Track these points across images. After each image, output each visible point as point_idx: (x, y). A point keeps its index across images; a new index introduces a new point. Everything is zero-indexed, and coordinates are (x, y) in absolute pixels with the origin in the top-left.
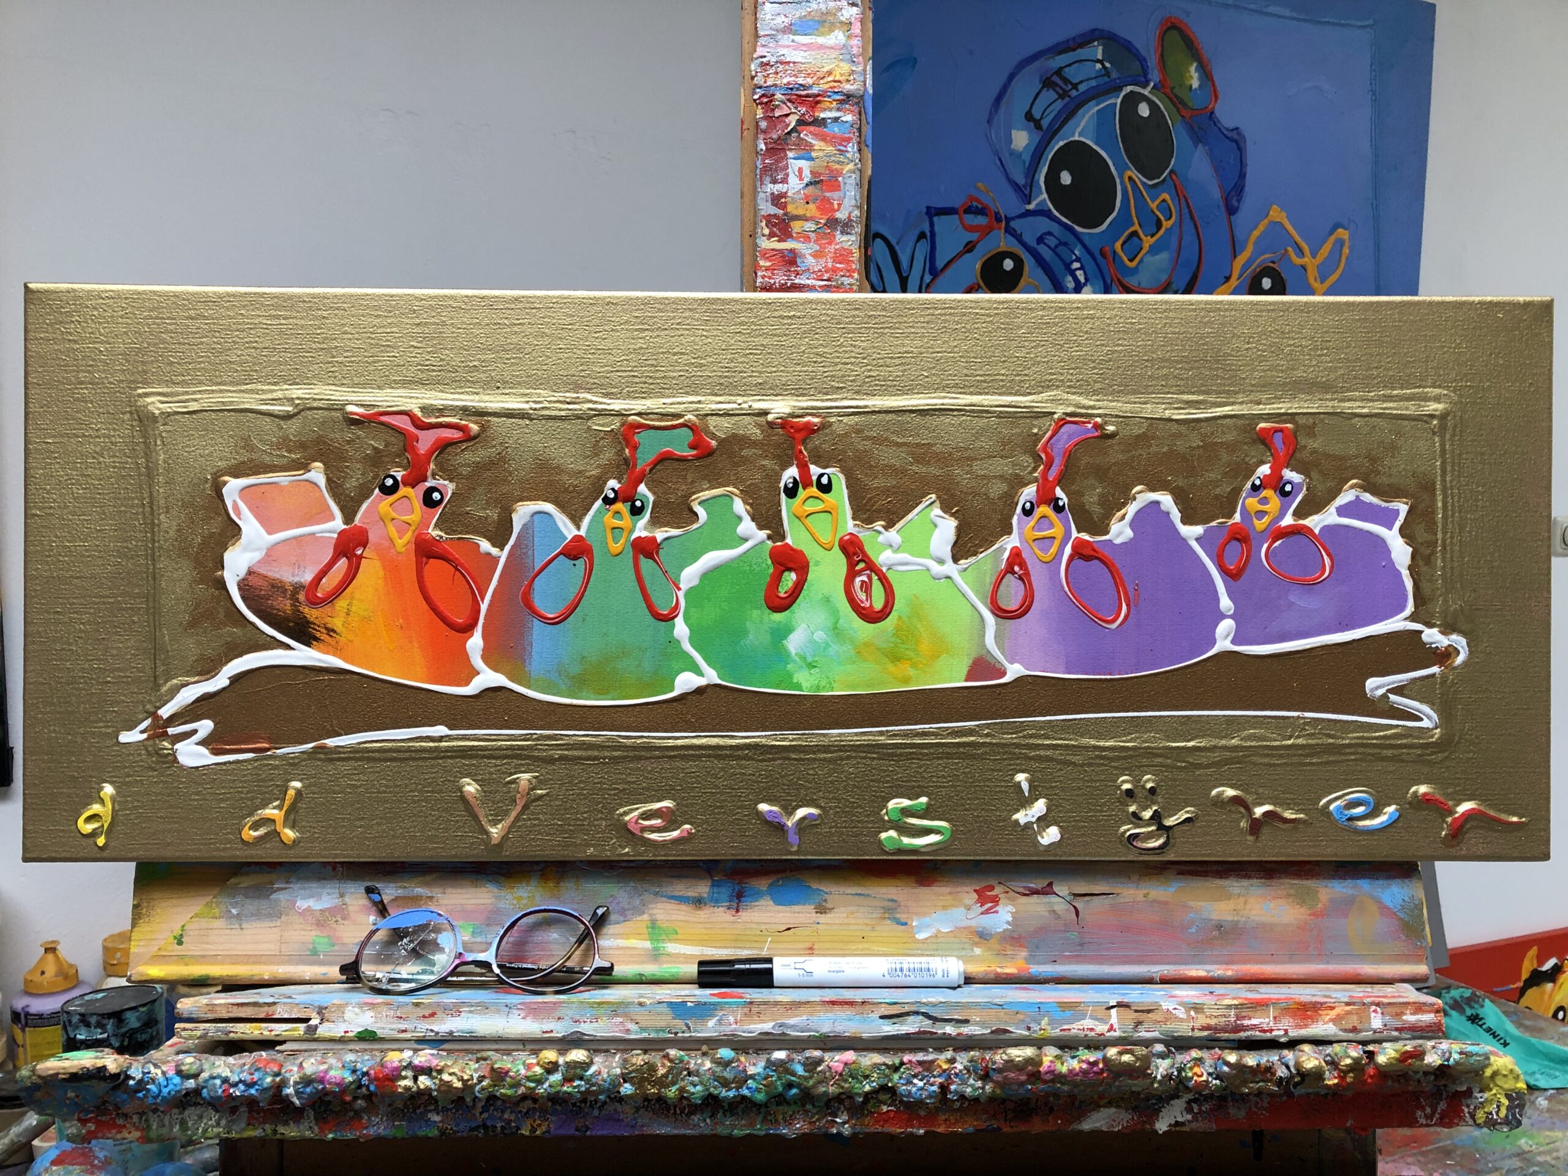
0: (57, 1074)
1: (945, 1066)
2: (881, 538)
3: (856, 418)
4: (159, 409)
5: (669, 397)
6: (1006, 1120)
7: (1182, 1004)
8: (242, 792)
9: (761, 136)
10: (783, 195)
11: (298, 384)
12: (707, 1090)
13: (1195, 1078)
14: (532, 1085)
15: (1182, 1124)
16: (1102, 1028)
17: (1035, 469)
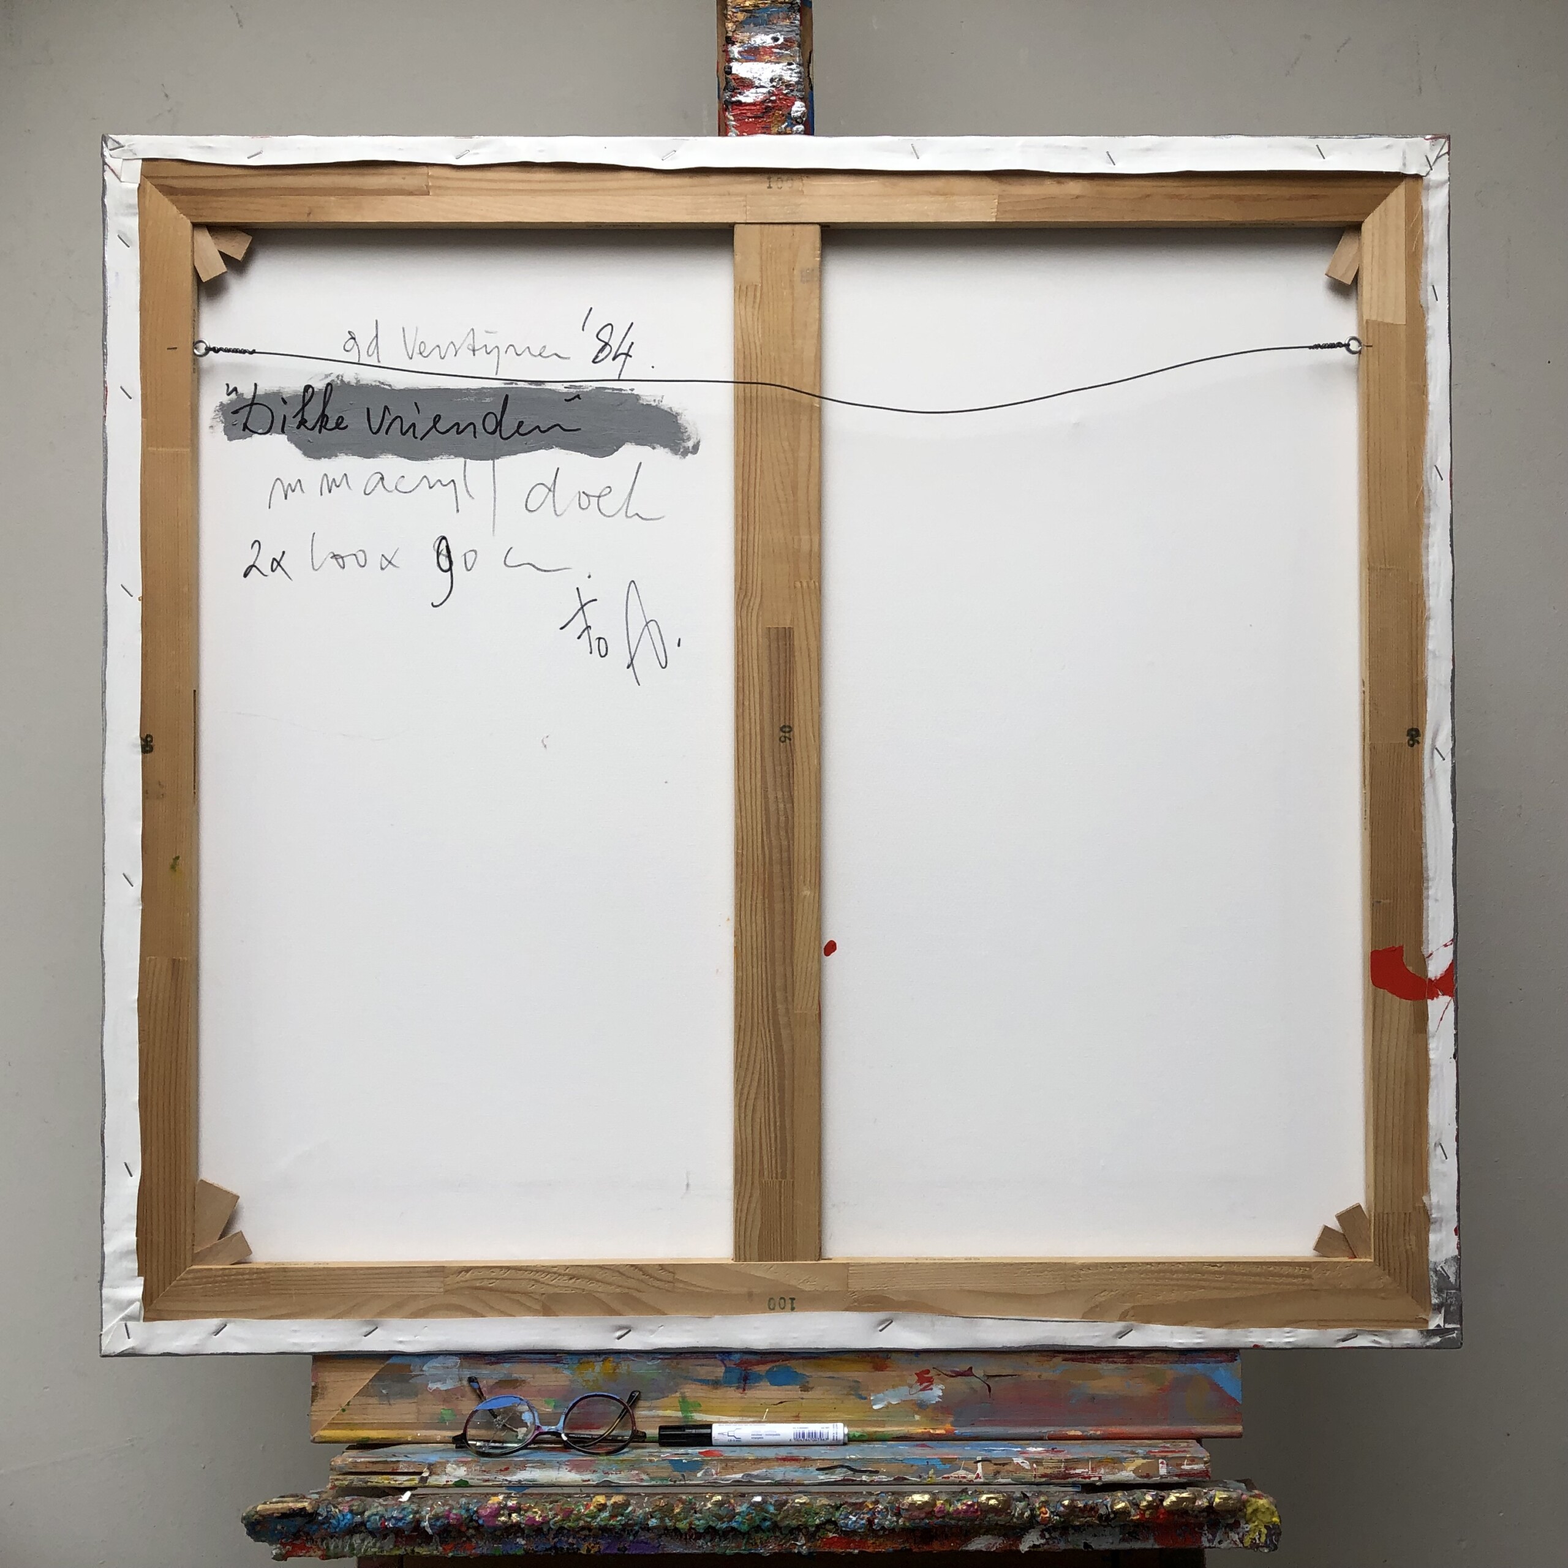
0: (273, 1513)
1: (871, 1507)
6: (915, 1543)
12: (708, 1523)
13: (1042, 1515)
14: (589, 1520)
15: (1038, 1546)
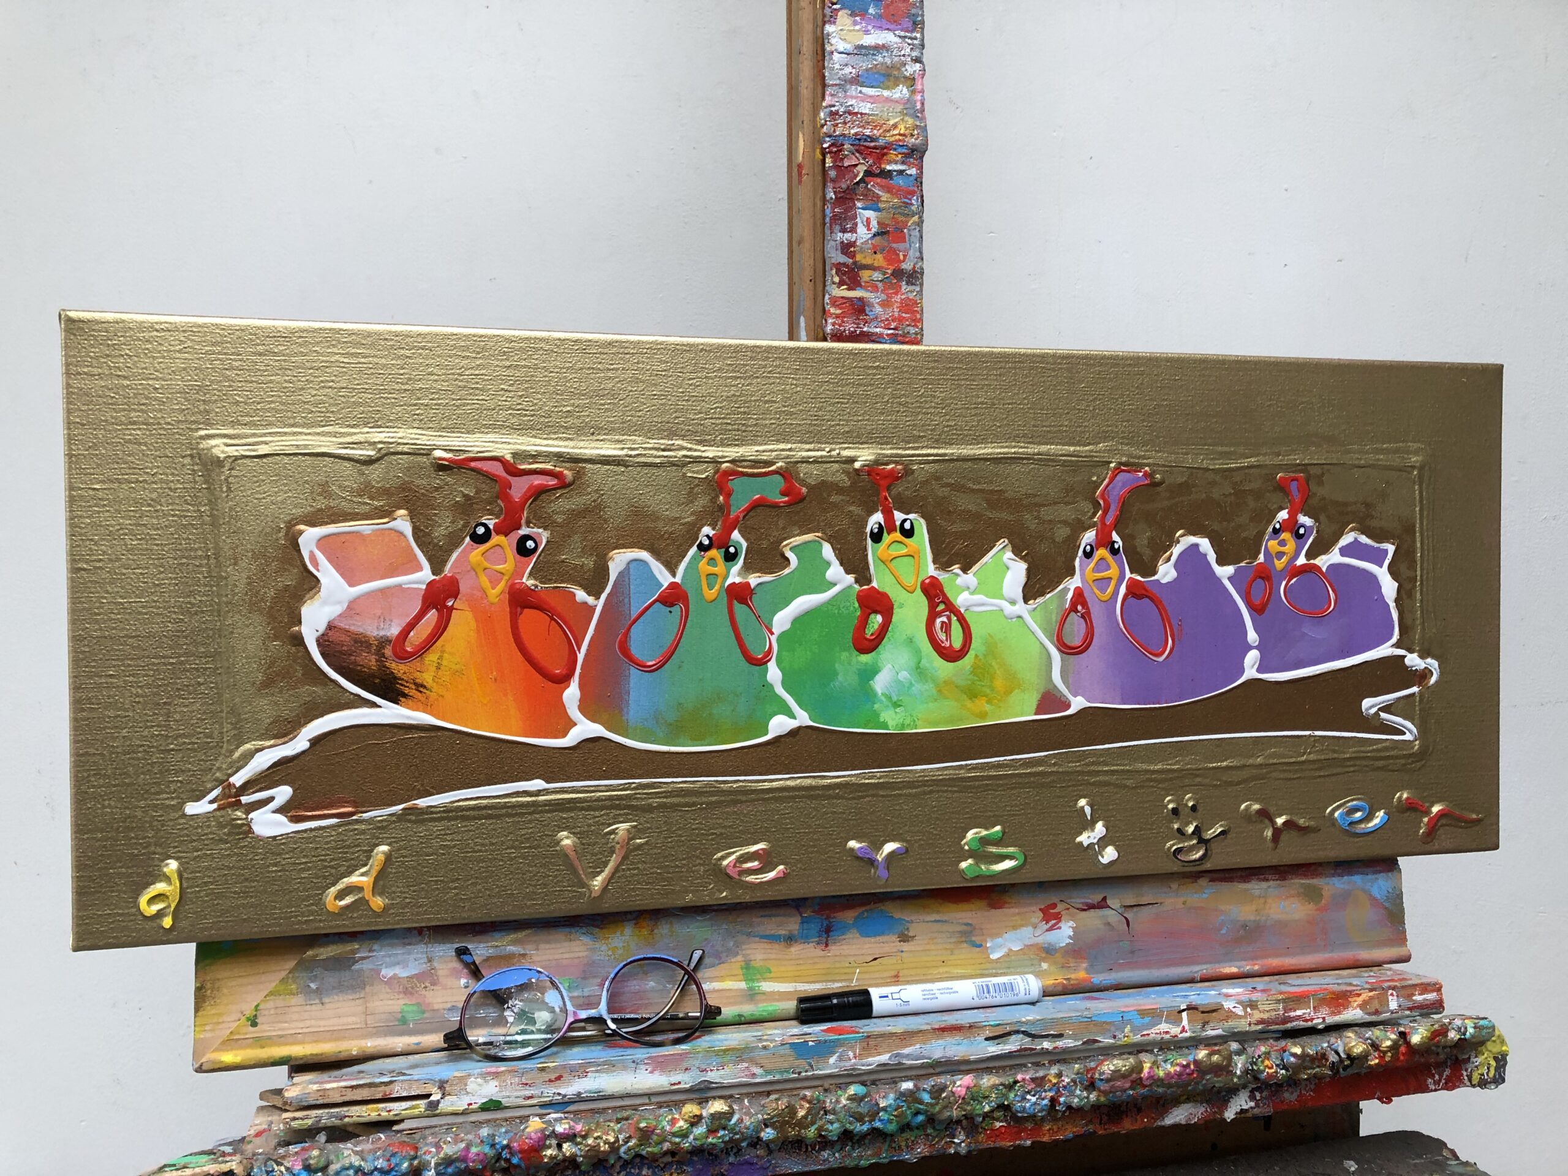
1: (1054, 1081)
2: (959, 581)
3: (936, 466)
4: (223, 452)
5: (761, 445)
6: (1101, 1124)
7: (1240, 1002)
8: (325, 860)
9: (830, 185)
10: (852, 244)
11: (380, 427)
12: (844, 1126)
13: (1266, 1070)
14: (677, 1140)
15: (1247, 1110)
16: (1175, 1030)
17: (1094, 514)
